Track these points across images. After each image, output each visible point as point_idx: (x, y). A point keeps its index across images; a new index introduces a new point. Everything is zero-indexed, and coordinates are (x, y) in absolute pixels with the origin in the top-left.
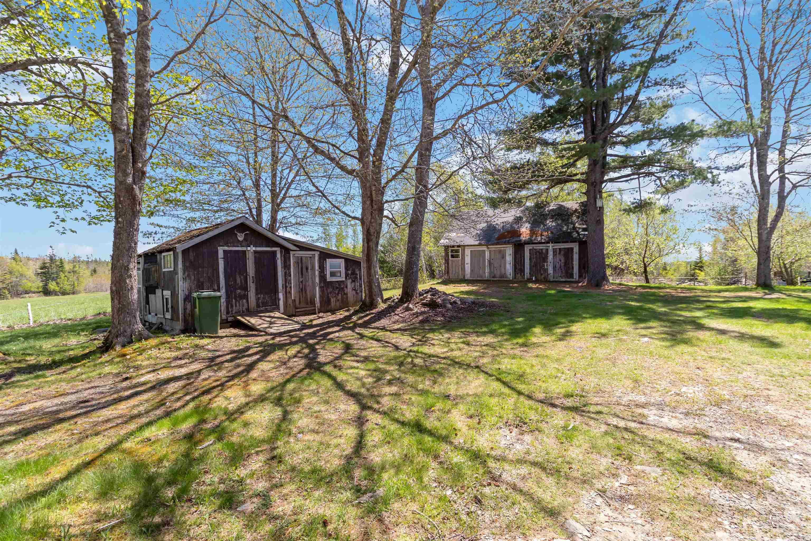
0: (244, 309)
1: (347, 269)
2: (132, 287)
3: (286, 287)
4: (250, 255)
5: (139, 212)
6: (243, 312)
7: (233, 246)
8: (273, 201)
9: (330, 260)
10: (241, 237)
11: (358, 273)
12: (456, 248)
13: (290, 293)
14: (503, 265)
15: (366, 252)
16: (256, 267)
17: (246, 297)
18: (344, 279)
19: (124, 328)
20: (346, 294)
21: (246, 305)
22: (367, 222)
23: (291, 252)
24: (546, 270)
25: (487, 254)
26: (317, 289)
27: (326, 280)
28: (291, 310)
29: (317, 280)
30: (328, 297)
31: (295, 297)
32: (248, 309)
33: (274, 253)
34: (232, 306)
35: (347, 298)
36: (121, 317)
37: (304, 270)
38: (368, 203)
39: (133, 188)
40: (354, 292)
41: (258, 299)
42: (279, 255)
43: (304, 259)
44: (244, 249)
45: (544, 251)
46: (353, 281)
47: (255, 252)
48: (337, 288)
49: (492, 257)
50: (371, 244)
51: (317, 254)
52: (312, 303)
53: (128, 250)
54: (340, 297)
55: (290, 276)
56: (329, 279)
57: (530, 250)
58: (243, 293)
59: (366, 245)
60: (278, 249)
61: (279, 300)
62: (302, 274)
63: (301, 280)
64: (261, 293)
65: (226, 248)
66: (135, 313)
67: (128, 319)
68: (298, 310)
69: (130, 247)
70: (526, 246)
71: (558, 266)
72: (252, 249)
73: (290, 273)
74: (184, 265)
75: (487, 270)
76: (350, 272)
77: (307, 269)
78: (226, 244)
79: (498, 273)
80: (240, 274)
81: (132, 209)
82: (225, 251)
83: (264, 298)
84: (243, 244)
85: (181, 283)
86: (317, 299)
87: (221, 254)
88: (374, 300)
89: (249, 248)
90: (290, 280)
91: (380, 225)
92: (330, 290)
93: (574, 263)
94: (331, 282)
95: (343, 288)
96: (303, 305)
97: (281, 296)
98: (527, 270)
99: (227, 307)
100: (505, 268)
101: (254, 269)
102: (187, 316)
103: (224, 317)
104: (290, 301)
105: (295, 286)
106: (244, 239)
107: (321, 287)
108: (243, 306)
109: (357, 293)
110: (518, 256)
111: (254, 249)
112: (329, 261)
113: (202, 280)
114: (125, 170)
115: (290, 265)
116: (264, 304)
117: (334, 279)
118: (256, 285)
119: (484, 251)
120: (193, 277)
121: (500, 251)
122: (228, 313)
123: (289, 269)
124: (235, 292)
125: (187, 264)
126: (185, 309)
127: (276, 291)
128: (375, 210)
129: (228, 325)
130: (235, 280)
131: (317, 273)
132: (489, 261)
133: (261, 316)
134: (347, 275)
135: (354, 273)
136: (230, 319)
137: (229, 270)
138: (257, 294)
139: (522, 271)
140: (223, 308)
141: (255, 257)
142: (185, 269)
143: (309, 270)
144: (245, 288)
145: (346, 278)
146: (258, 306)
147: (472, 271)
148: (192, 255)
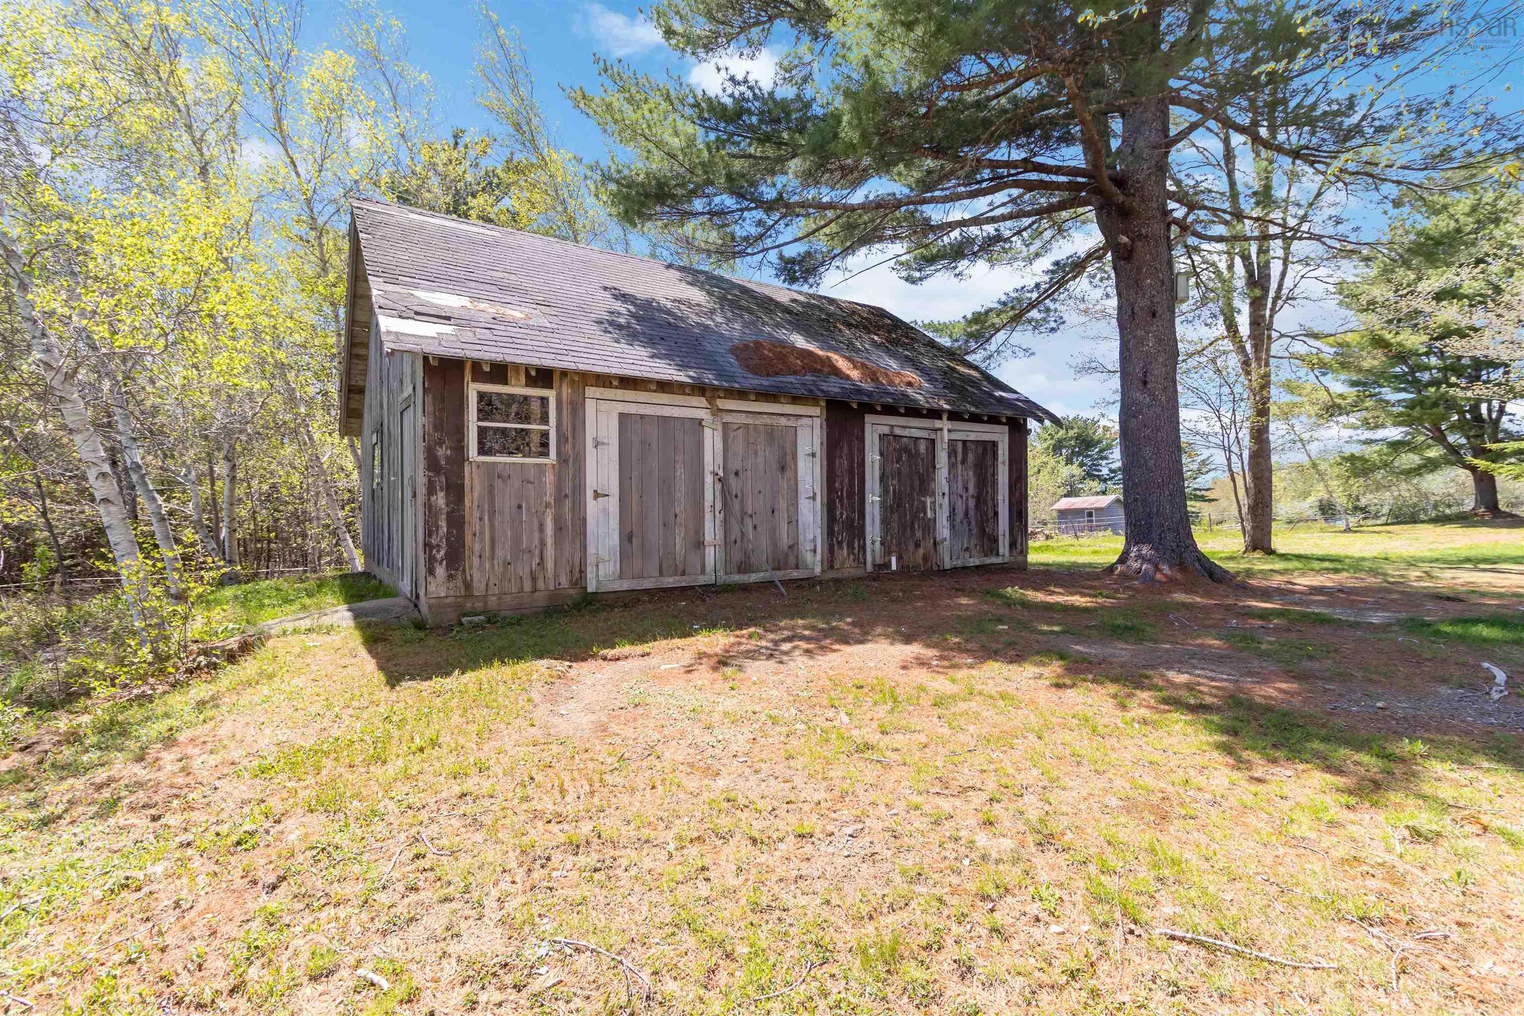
12: (517, 389)
14: (782, 505)
24: (929, 526)
45: (922, 447)
49: (735, 463)
70: (869, 419)
71: (960, 506)
75: (712, 531)
79: (761, 547)
93: (1000, 498)
98: (873, 531)
100: (793, 522)
119: (699, 426)
121: (771, 433)
139: (857, 530)
147: (627, 538)
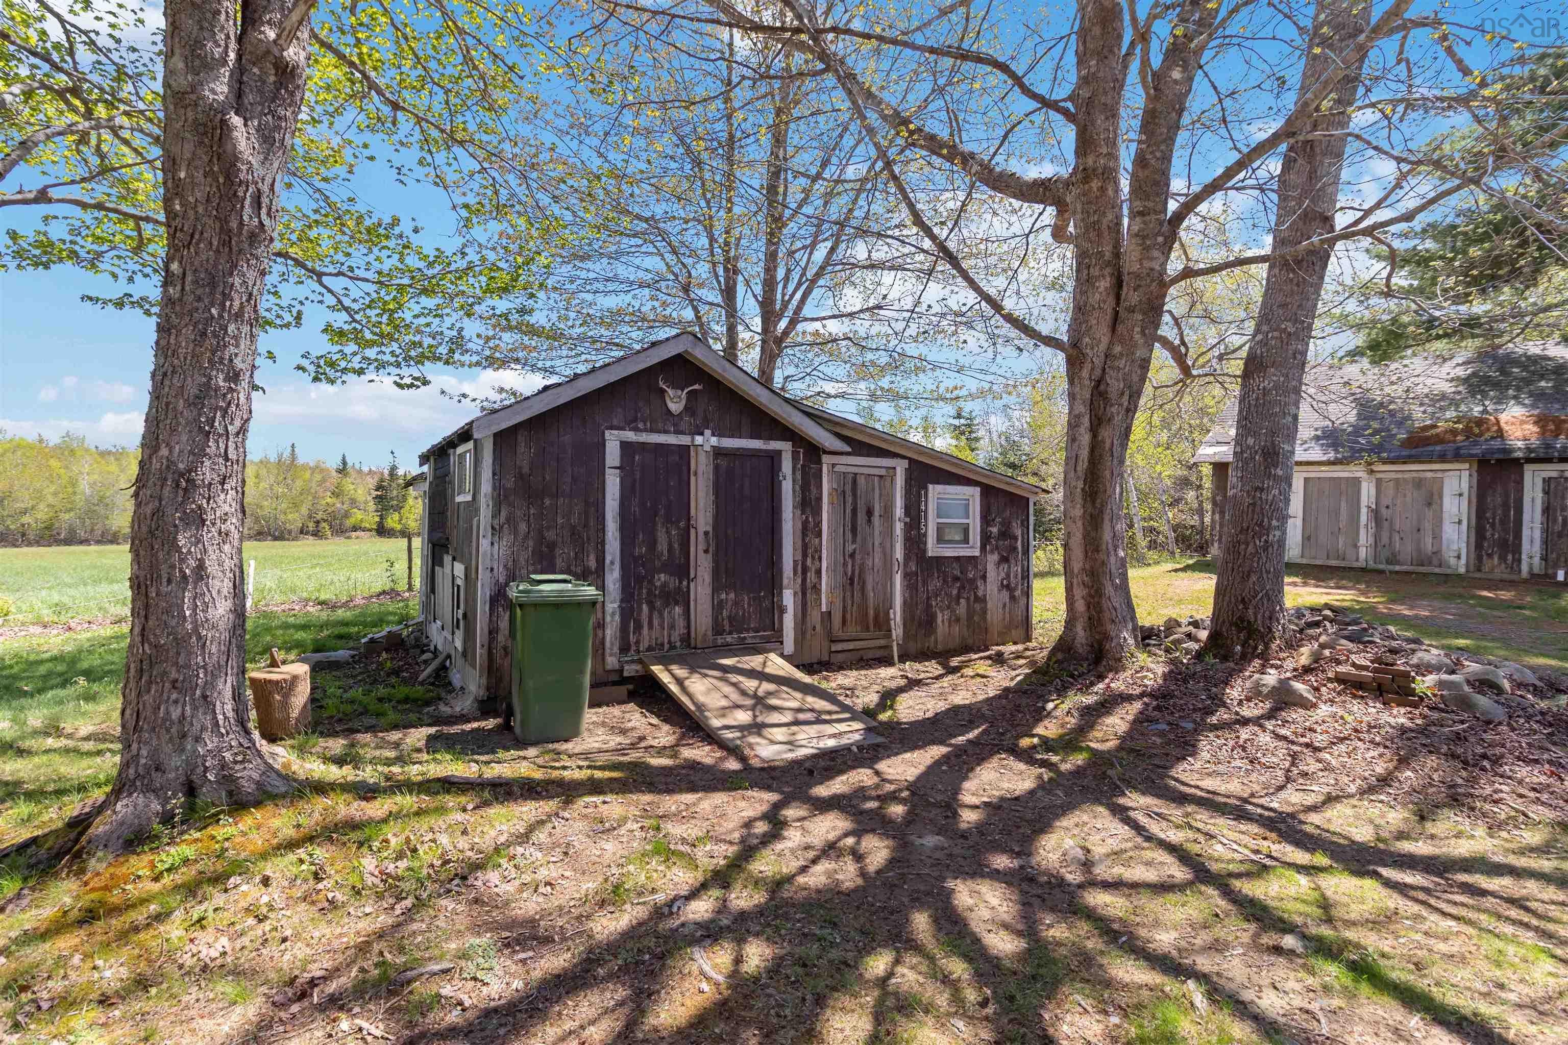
0: (675, 637)
1: (986, 520)
2: (201, 566)
3: (805, 570)
4: (702, 458)
5: (254, 238)
6: (672, 647)
7: (652, 431)
8: (765, 330)
9: (939, 488)
10: (676, 402)
11: (1019, 532)
13: (816, 589)
15: (1083, 465)
16: (717, 503)
17: (683, 598)
18: (977, 553)
19: (152, 755)
20: (983, 600)
21: (681, 623)
22: (1095, 354)
23: (826, 459)
25: (1367, 493)
26: (898, 579)
27: (925, 551)
28: (817, 650)
29: (899, 553)
30: (929, 606)
31: (830, 603)
32: (686, 639)
33: (774, 458)
34: (638, 627)
35: (984, 611)
36: (148, 698)
37: (861, 517)
38: (1104, 284)
39: (224, 125)
40: (1005, 594)
41: (718, 607)
42: (787, 466)
43: (861, 481)
44: (685, 440)
46: (1004, 560)
47: (718, 452)
48: (956, 579)
49: (1386, 501)
50: (1105, 433)
51: (901, 467)
52: (882, 623)
53: (197, 402)
54: (962, 609)
55: (819, 534)
56: (933, 549)
57: (1547, 481)
58: (673, 582)
59: (1085, 438)
60: (785, 447)
61: (782, 610)
62: (854, 530)
63: (850, 548)
64: (727, 588)
65: (630, 436)
66: (210, 684)
67: (175, 714)
68: (836, 647)
69: (207, 389)
70: (1529, 467)
72: (708, 441)
73: (818, 524)
74: (497, 486)
75: (1365, 539)
76: (995, 530)
77: (870, 513)
78: (631, 424)
79: (1406, 549)
80: (668, 520)
81: (223, 221)
82: (625, 446)
83: (736, 603)
84: (683, 426)
85: (485, 544)
86: (897, 614)
87: (613, 454)
88: (1107, 637)
89: (699, 440)
90: (819, 550)
91: (1145, 365)
92: (935, 583)
94: (939, 560)
95: (973, 581)
96: (853, 630)
97: (788, 598)
98: (1532, 547)
99: (624, 628)
100: (1437, 536)
101: (711, 508)
102: (498, 654)
103: (612, 661)
104: (815, 618)
105: (832, 569)
106: (686, 408)
107: (906, 575)
108: (672, 627)
109: (1013, 598)
110: (1495, 499)
111: (714, 441)
112: (935, 491)
113: (550, 535)
114: (198, 44)
115: (819, 499)
116: (737, 624)
117: (949, 552)
118: (716, 562)
119: (1357, 481)
120: (523, 527)
121: (1419, 483)
122: (624, 649)
123: (817, 512)
124: (651, 582)
125: (510, 483)
126: (493, 632)
127: (774, 585)
128: (1131, 310)
129: (623, 690)
130: (652, 544)
131: (899, 528)
132: (1376, 515)
133: (725, 669)
134: (986, 538)
135: (1005, 534)
136: (630, 670)
137: (635, 508)
138: (715, 590)
139: (1510, 548)
140: (611, 632)
141: (717, 468)
142: (501, 498)
143: (876, 520)
144: (682, 570)
145: (983, 548)
146: (718, 630)
147: (1307, 538)
148: (524, 453)
